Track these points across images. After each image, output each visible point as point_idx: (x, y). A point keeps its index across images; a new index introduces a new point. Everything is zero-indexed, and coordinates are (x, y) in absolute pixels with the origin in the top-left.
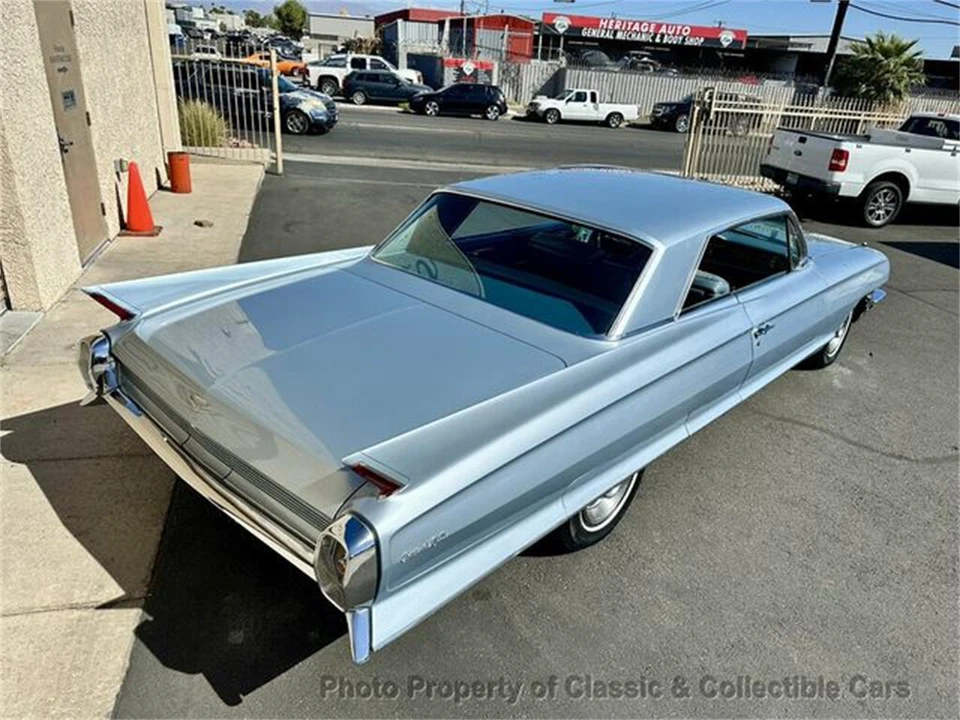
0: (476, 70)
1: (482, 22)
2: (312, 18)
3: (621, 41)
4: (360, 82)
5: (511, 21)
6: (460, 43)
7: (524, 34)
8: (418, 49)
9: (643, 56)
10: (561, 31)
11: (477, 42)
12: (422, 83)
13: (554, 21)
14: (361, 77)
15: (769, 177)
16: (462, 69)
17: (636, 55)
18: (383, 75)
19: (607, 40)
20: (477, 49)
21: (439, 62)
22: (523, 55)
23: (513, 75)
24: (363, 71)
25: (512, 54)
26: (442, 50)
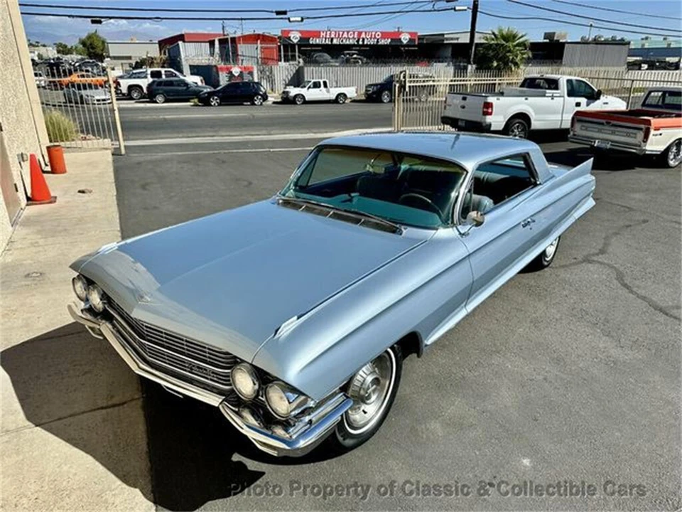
0: (241, 72)
1: (241, 39)
2: (109, 45)
3: (336, 45)
4: (159, 87)
5: (261, 38)
6: (227, 55)
7: (271, 45)
8: (196, 62)
9: (354, 54)
10: (295, 41)
11: (240, 53)
12: (204, 84)
13: (289, 35)
14: (160, 84)
15: (447, 124)
16: (231, 72)
17: (348, 54)
18: (176, 81)
19: (327, 45)
20: (240, 58)
21: (214, 69)
22: (273, 59)
23: (268, 73)
24: (160, 80)
25: (265, 60)
26: (215, 60)
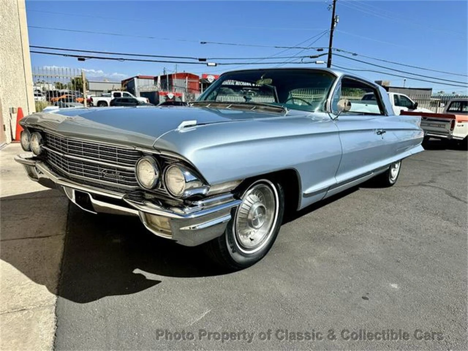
0: (174, 97)
1: (175, 76)
3: (237, 86)
4: (119, 103)
5: (188, 75)
6: (166, 85)
7: (195, 81)
8: (145, 90)
9: (249, 90)
10: (211, 81)
11: (174, 84)
12: (149, 103)
13: (207, 77)
14: (119, 100)
16: (167, 96)
17: (245, 89)
18: (130, 99)
19: (232, 86)
20: (174, 87)
21: (156, 94)
22: (195, 90)
23: (192, 98)
24: (120, 98)
25: (190, 90)
26: (158, 88)
